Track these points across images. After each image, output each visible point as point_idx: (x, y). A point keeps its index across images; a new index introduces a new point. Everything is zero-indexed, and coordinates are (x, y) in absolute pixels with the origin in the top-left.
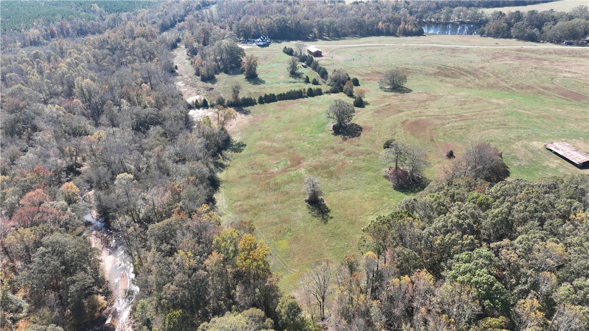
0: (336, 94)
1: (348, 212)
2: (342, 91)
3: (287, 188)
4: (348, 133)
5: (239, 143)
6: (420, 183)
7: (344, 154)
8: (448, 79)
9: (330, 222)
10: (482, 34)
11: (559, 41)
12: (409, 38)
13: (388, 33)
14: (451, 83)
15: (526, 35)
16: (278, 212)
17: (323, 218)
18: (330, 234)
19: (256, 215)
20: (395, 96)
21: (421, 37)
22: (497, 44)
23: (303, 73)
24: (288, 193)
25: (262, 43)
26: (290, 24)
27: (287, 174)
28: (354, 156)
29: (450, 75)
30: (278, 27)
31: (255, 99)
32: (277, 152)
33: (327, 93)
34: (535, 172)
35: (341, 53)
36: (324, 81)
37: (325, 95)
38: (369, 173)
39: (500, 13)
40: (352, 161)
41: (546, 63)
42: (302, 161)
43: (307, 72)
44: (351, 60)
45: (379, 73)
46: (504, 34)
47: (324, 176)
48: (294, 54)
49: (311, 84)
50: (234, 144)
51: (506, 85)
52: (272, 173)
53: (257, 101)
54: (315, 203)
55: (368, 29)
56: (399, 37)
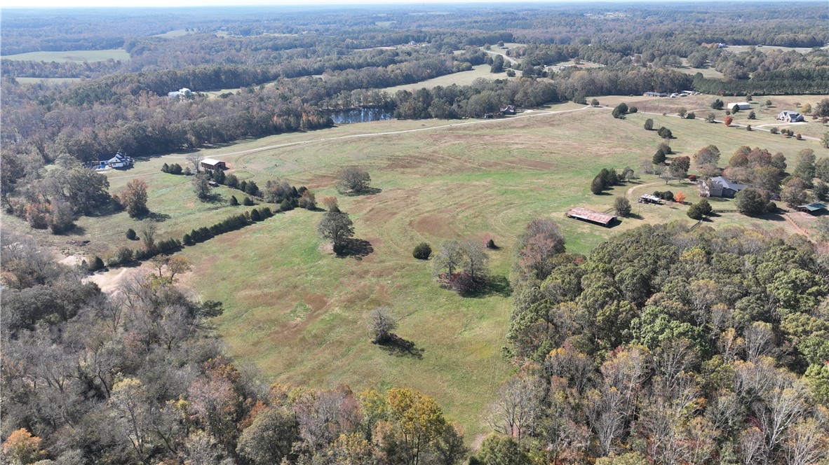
0: (292, 211)
1: (437, 337)
2: (298, 206)
3: (334, 336)
4: (356, 251)
5: (206, 304)
6: (484, 282)
7: (373, 276)
8: (408, 170)
9: (424, 355)
10: (399, 117)
11: (479, 116)
12: (319, 132)
13: (290, 129)
14: (415, 173)
15: (447, 112)
16: (348, 368)
17: (413, 354)
18: (436, 368)
19: (322, 382)
20: (368, 198)
21: (333, 128)
22: (423, 125)
23: (220, 195)
24: (342, 342)
25: (121, 165)
26: (151, 132)
27: (319, 319)
28: (387, 275)
29: (407, 165)
30: (135, 138)
31: (178, 241)
32: (279, 298)
33: (278, 212)
34: (578, 241)
35: (252, 161)
36: (259, 198)
37: (277, 214)
38: (421, 289)
39: (405, 92)
40: (390, 282)
41: (487, 138)
42: (325, 299)
43: (223, 191)
44: (273, 167)
45: (324, 176)
46: (420, 114)
47: (369, 307)
48: (183, 171)
49: (243, 206)
50: (199, 306)
51: (472, 165)
52: (297, 325)
53: (183, 243)
54: (387, 341)
55: (261, 127)
56: (305, 132)
